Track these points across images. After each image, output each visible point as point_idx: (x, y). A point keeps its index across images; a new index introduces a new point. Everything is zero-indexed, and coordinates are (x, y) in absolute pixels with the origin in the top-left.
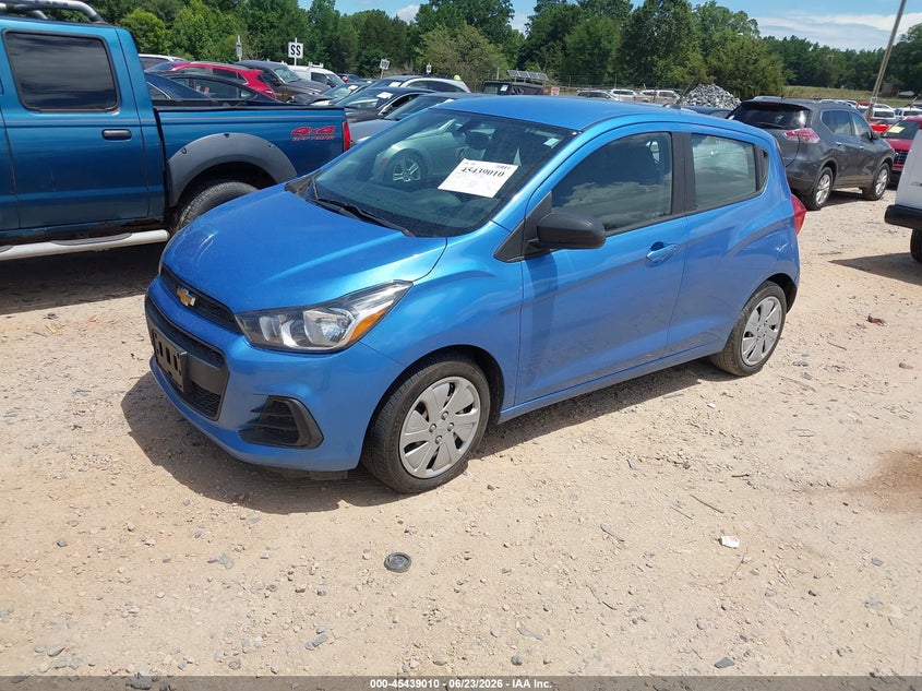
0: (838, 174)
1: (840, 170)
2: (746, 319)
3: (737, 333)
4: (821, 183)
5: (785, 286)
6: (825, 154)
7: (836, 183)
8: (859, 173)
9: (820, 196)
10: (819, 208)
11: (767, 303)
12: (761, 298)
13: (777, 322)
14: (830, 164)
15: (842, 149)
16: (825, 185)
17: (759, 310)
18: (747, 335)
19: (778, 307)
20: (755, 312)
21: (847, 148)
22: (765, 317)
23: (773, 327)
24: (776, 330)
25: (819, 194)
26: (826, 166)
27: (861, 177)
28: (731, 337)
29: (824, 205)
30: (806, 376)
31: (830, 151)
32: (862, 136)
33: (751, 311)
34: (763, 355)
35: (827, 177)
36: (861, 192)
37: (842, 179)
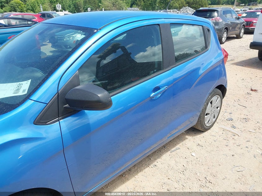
0: (229, 31)
1: (229, 29)
2: (206, 109)
3: (202, 115)
4: (224, 35)
5: (222, 89)
6: (225, 25)
7: (228, 34)
8: (235, 30)
9: (224, 39)
10: (223, 43)
11: (214, 99)
12: (212, 97)
13: (219, 105)
14: (226, 28)
15: (229, 23)
16: (225, 35)
17: (211, 103)
18: (207, 115)
19: (219, 99)
20: (210, 104)
21: (231, 22)
22: (214, 104)
23: (217, 108)
24: (219, 108)
25: (223, 39)
26: (225, 29)
27: (236, 31)
28: (200, 117)
29: (225, 42)
30: (234, 127)
31: (226, 24)
32: (235, 18)
33: (207, 104)
34: (214, 120)
35: (225, 33)
36: (236, 36)
37: (230, 33)
